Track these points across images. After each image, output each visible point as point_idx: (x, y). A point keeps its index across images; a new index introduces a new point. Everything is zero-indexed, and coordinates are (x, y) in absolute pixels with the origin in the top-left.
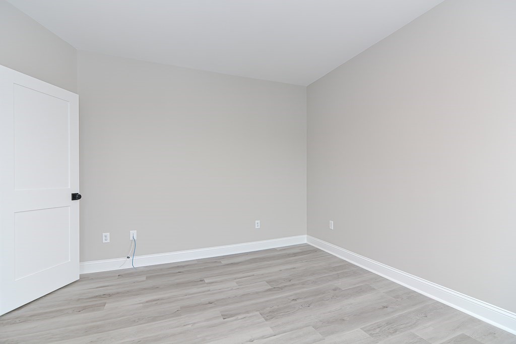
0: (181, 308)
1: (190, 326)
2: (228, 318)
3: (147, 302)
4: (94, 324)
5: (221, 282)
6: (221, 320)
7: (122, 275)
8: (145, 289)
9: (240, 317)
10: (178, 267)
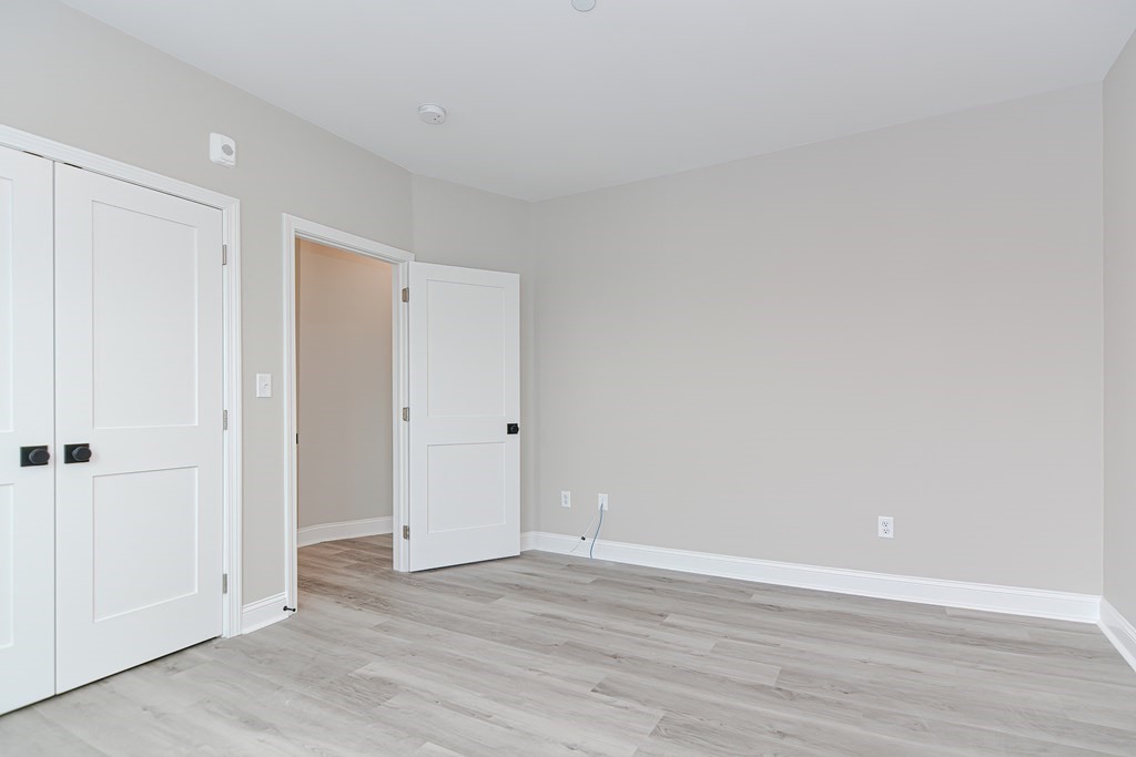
0: (566, 643)
1: (535, 674)
2: (603, 693)
3: (543, 615)
4: (454, 615)
5: (693, 631)
6: (587, 690)
7: (573, 565)
8: (569, 596)
9: (621, 702)
10: (663, 580)
